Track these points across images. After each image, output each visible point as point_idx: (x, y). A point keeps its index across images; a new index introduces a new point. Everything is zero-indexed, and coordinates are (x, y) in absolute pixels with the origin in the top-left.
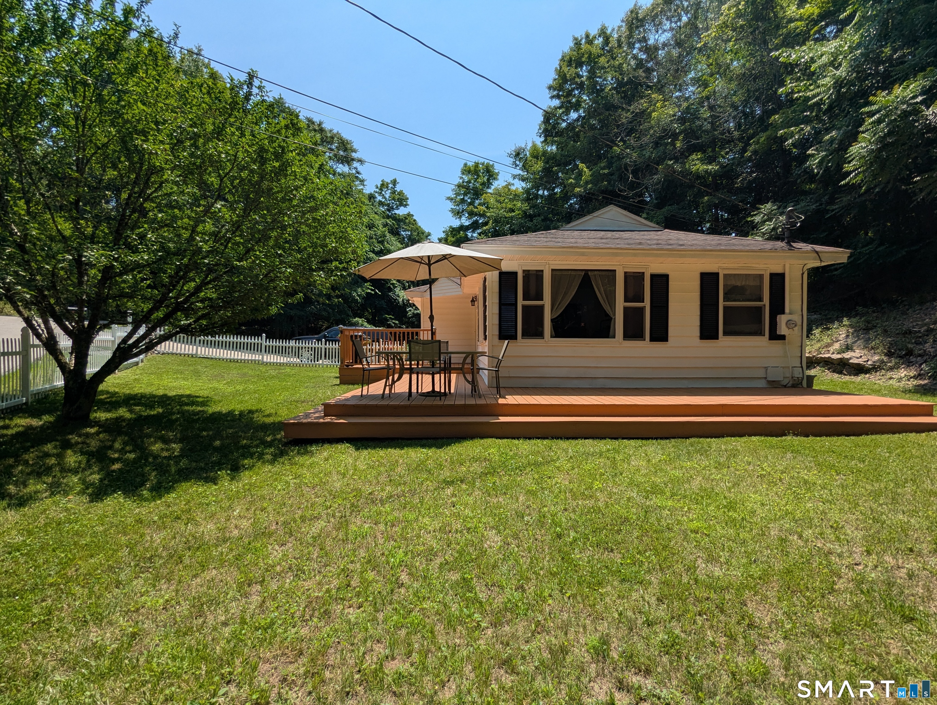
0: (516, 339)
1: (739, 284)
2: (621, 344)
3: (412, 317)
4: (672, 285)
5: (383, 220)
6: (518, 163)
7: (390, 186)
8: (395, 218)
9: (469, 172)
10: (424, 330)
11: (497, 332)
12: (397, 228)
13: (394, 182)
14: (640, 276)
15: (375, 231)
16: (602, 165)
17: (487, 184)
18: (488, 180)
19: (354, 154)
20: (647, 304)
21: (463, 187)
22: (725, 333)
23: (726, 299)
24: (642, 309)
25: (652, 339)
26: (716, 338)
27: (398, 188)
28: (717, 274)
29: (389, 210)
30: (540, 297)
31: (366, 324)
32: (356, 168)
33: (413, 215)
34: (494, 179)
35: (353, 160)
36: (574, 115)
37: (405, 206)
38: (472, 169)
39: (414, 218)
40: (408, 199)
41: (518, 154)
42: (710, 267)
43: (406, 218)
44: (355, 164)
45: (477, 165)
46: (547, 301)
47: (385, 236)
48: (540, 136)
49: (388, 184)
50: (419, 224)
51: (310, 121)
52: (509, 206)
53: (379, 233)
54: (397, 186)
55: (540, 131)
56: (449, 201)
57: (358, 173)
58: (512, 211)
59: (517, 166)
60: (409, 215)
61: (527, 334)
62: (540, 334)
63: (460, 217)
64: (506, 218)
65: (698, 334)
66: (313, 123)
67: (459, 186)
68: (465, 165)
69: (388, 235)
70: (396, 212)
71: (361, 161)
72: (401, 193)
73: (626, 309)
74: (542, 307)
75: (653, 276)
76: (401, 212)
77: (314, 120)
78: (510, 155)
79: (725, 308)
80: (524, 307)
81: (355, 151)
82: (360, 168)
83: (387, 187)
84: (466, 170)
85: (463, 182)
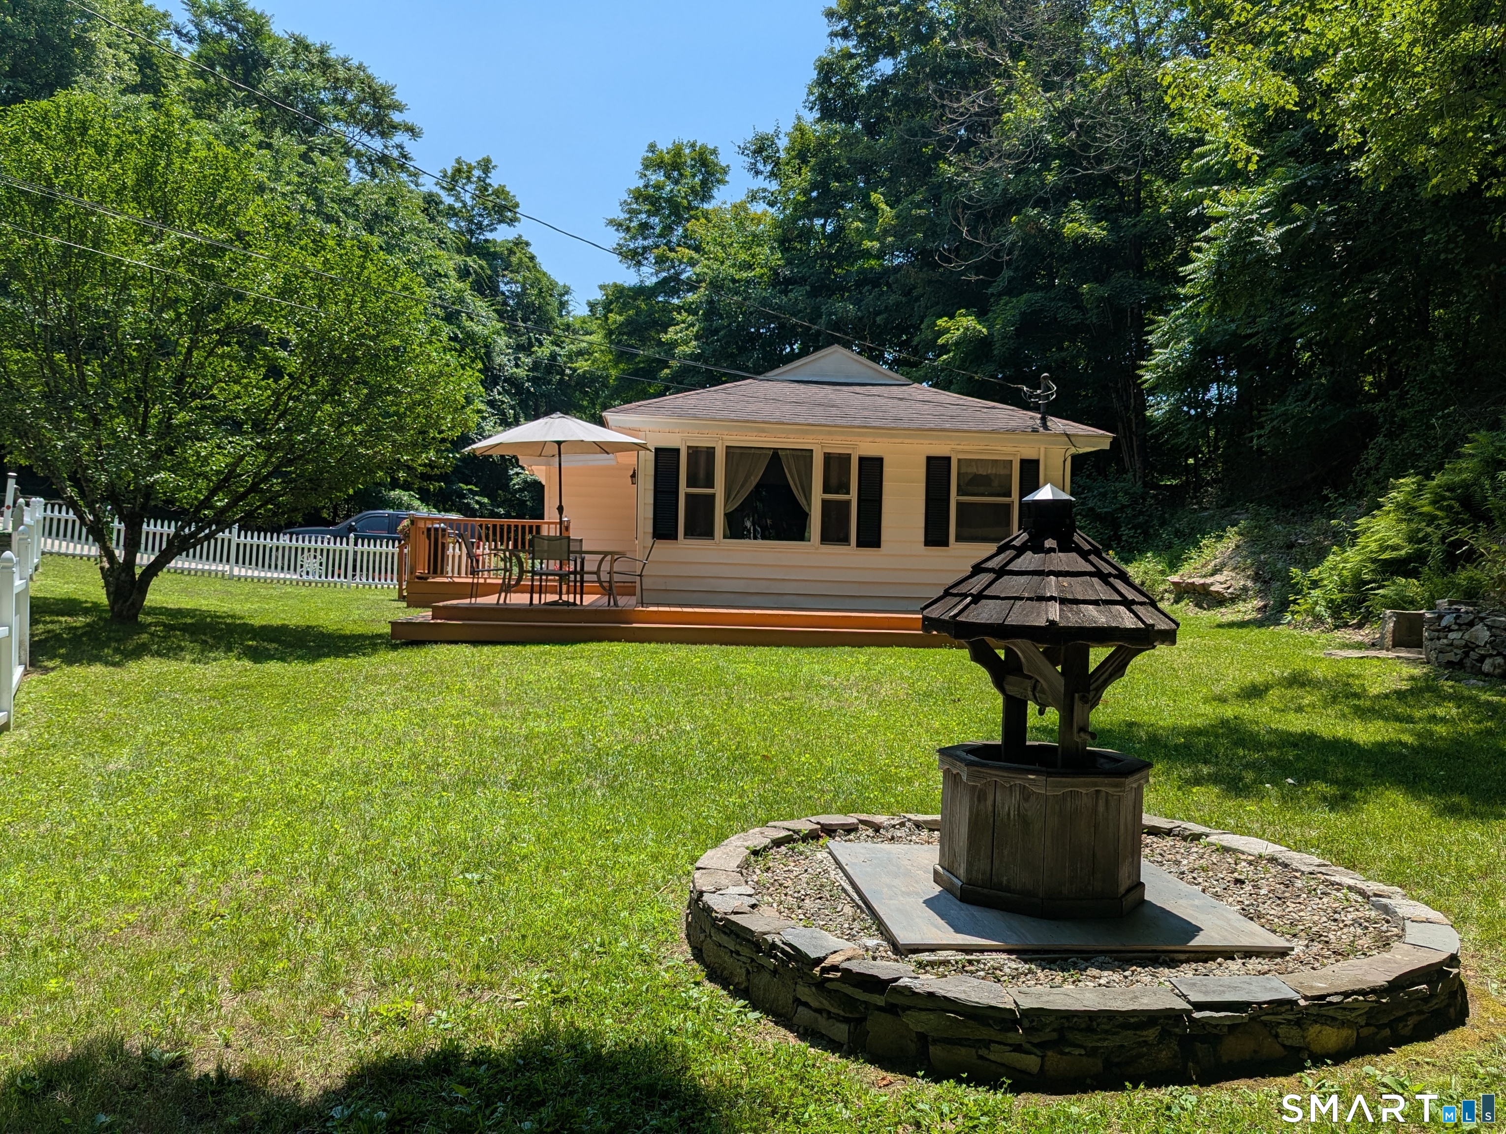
0: (676, 538)
1: (982, 471)
2: (817, 549)
3: (521, 490)
4: (888, 471)
5: (459, 259)
6: (760, 166)
7: (477, 173)
8: (483, 251)
9: (660, 165)
10: (549, 523)
11: (650, 529)
12: (490, 278)
13: (486, 166)
14: (845, 459)
15: (440, 289)
16: (918, 198)
17: (704, 192)
18: (704, 183)
19: (396, 117)
20: (853, 496)
21: (647, 198)
22: (959, 539)
23: (960, 492)
24: (848, 503)
25: (860, 544)
26: (946, 544)
27: (495, 180)
28: (948, 459)
29: (471, 232)
30: (710, 484)
31: (417, 503)
32: (400, 146)
33: (527, 244)
34: (719, 181)
35: (394, 127)
36: (885, 66)
37: (512, 222)
38: (667, 158)
39: (531, 249)
40: (517, 205)
41: (759, 151)
42: (940, 449)
43: (511, 252)
44: (400, 137)
45: (677, 152)
46: (719, 489)
47: (461, 300)
48: (811, 109)
49: (470, 169)
50: (544, 268)
51: (301, 45)
52: (743, 256)
53: (449, 294)
54: (493, 174)
55: (812, 98)
56: (612, 229)
57: (405, 157)
58: (750, 267)
59: (758, 173)
60: (519, 243)
61: (692, 532)
62: (708, 533)
63: (639, 264)
64: (734, 281)
65: (922, 539)
66: (307, 48)
67: (638, 196)
68: (652, 148)
69: (468, 296)
70: (489, 236)
71: (411, 130)
72: (500, 192)
73: (824, 502)
74: (713, 496)
75: (862, 459)
76: (502, 234)
77: (309, 41)
78: (743, 151)
79: (959, 504)
80: (688, 495)
81: (398, 107)
82: (410, 146)
83: (468, 178)
84: (653, 163)
85: (646, 186)
